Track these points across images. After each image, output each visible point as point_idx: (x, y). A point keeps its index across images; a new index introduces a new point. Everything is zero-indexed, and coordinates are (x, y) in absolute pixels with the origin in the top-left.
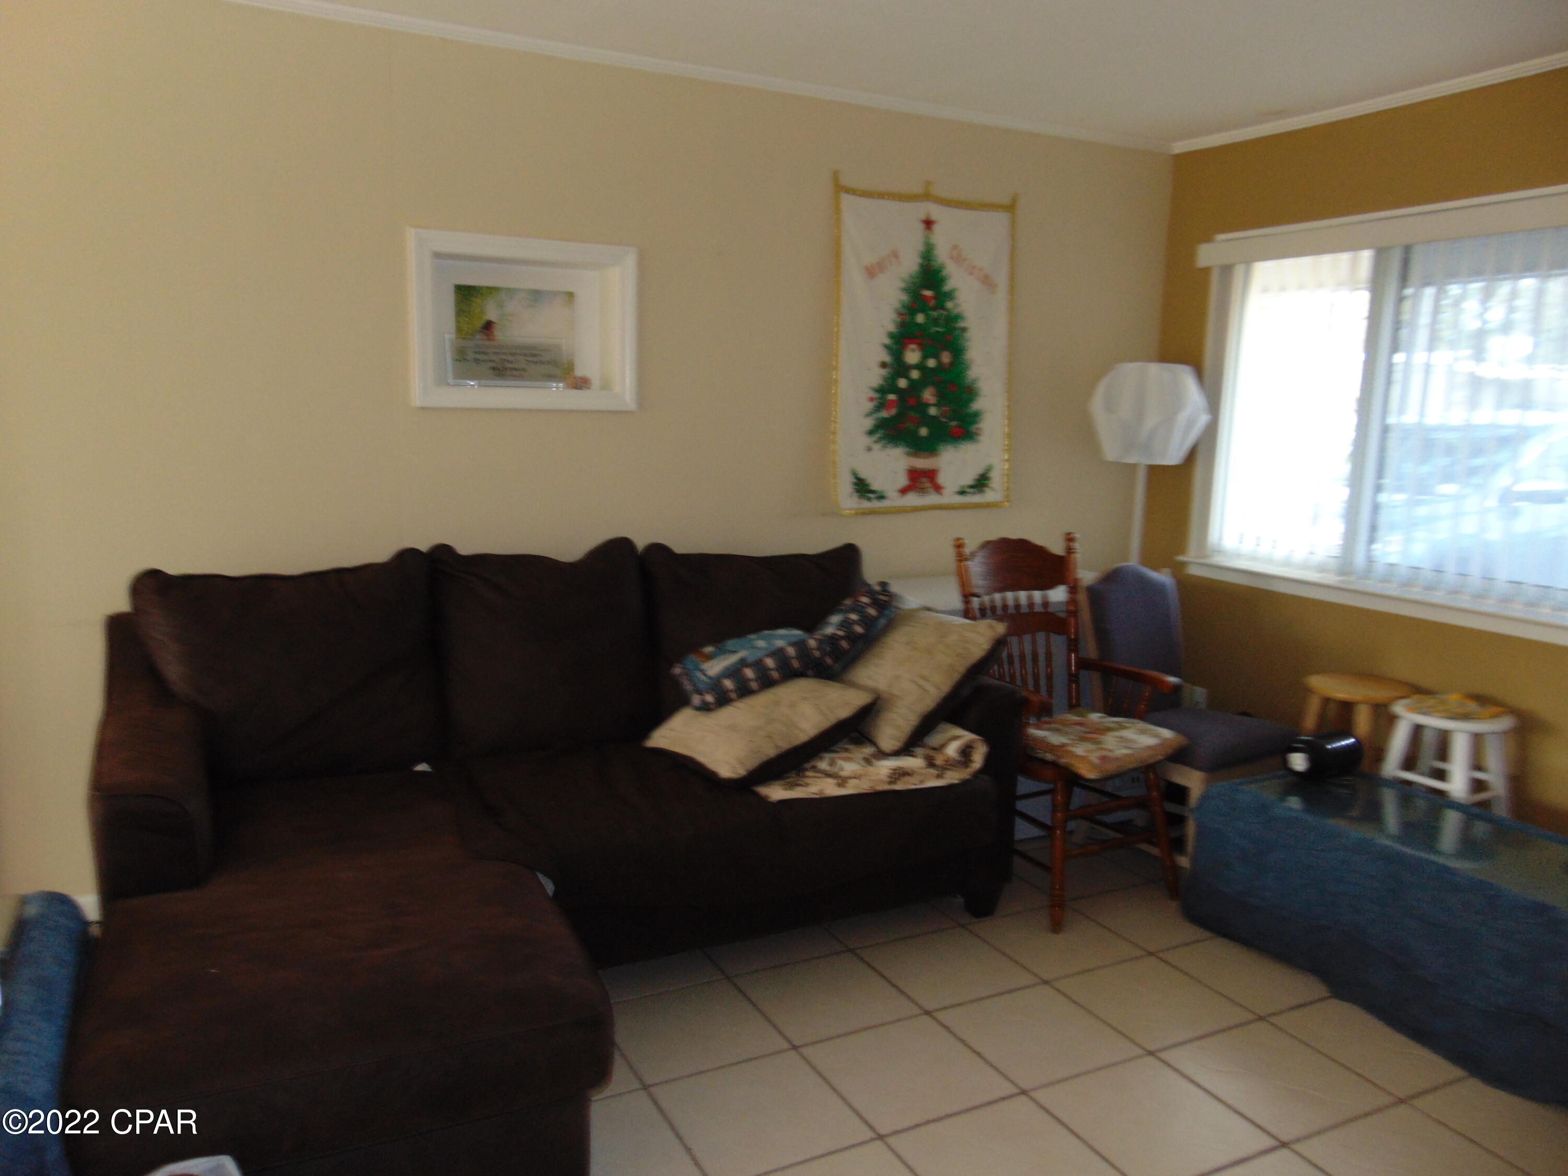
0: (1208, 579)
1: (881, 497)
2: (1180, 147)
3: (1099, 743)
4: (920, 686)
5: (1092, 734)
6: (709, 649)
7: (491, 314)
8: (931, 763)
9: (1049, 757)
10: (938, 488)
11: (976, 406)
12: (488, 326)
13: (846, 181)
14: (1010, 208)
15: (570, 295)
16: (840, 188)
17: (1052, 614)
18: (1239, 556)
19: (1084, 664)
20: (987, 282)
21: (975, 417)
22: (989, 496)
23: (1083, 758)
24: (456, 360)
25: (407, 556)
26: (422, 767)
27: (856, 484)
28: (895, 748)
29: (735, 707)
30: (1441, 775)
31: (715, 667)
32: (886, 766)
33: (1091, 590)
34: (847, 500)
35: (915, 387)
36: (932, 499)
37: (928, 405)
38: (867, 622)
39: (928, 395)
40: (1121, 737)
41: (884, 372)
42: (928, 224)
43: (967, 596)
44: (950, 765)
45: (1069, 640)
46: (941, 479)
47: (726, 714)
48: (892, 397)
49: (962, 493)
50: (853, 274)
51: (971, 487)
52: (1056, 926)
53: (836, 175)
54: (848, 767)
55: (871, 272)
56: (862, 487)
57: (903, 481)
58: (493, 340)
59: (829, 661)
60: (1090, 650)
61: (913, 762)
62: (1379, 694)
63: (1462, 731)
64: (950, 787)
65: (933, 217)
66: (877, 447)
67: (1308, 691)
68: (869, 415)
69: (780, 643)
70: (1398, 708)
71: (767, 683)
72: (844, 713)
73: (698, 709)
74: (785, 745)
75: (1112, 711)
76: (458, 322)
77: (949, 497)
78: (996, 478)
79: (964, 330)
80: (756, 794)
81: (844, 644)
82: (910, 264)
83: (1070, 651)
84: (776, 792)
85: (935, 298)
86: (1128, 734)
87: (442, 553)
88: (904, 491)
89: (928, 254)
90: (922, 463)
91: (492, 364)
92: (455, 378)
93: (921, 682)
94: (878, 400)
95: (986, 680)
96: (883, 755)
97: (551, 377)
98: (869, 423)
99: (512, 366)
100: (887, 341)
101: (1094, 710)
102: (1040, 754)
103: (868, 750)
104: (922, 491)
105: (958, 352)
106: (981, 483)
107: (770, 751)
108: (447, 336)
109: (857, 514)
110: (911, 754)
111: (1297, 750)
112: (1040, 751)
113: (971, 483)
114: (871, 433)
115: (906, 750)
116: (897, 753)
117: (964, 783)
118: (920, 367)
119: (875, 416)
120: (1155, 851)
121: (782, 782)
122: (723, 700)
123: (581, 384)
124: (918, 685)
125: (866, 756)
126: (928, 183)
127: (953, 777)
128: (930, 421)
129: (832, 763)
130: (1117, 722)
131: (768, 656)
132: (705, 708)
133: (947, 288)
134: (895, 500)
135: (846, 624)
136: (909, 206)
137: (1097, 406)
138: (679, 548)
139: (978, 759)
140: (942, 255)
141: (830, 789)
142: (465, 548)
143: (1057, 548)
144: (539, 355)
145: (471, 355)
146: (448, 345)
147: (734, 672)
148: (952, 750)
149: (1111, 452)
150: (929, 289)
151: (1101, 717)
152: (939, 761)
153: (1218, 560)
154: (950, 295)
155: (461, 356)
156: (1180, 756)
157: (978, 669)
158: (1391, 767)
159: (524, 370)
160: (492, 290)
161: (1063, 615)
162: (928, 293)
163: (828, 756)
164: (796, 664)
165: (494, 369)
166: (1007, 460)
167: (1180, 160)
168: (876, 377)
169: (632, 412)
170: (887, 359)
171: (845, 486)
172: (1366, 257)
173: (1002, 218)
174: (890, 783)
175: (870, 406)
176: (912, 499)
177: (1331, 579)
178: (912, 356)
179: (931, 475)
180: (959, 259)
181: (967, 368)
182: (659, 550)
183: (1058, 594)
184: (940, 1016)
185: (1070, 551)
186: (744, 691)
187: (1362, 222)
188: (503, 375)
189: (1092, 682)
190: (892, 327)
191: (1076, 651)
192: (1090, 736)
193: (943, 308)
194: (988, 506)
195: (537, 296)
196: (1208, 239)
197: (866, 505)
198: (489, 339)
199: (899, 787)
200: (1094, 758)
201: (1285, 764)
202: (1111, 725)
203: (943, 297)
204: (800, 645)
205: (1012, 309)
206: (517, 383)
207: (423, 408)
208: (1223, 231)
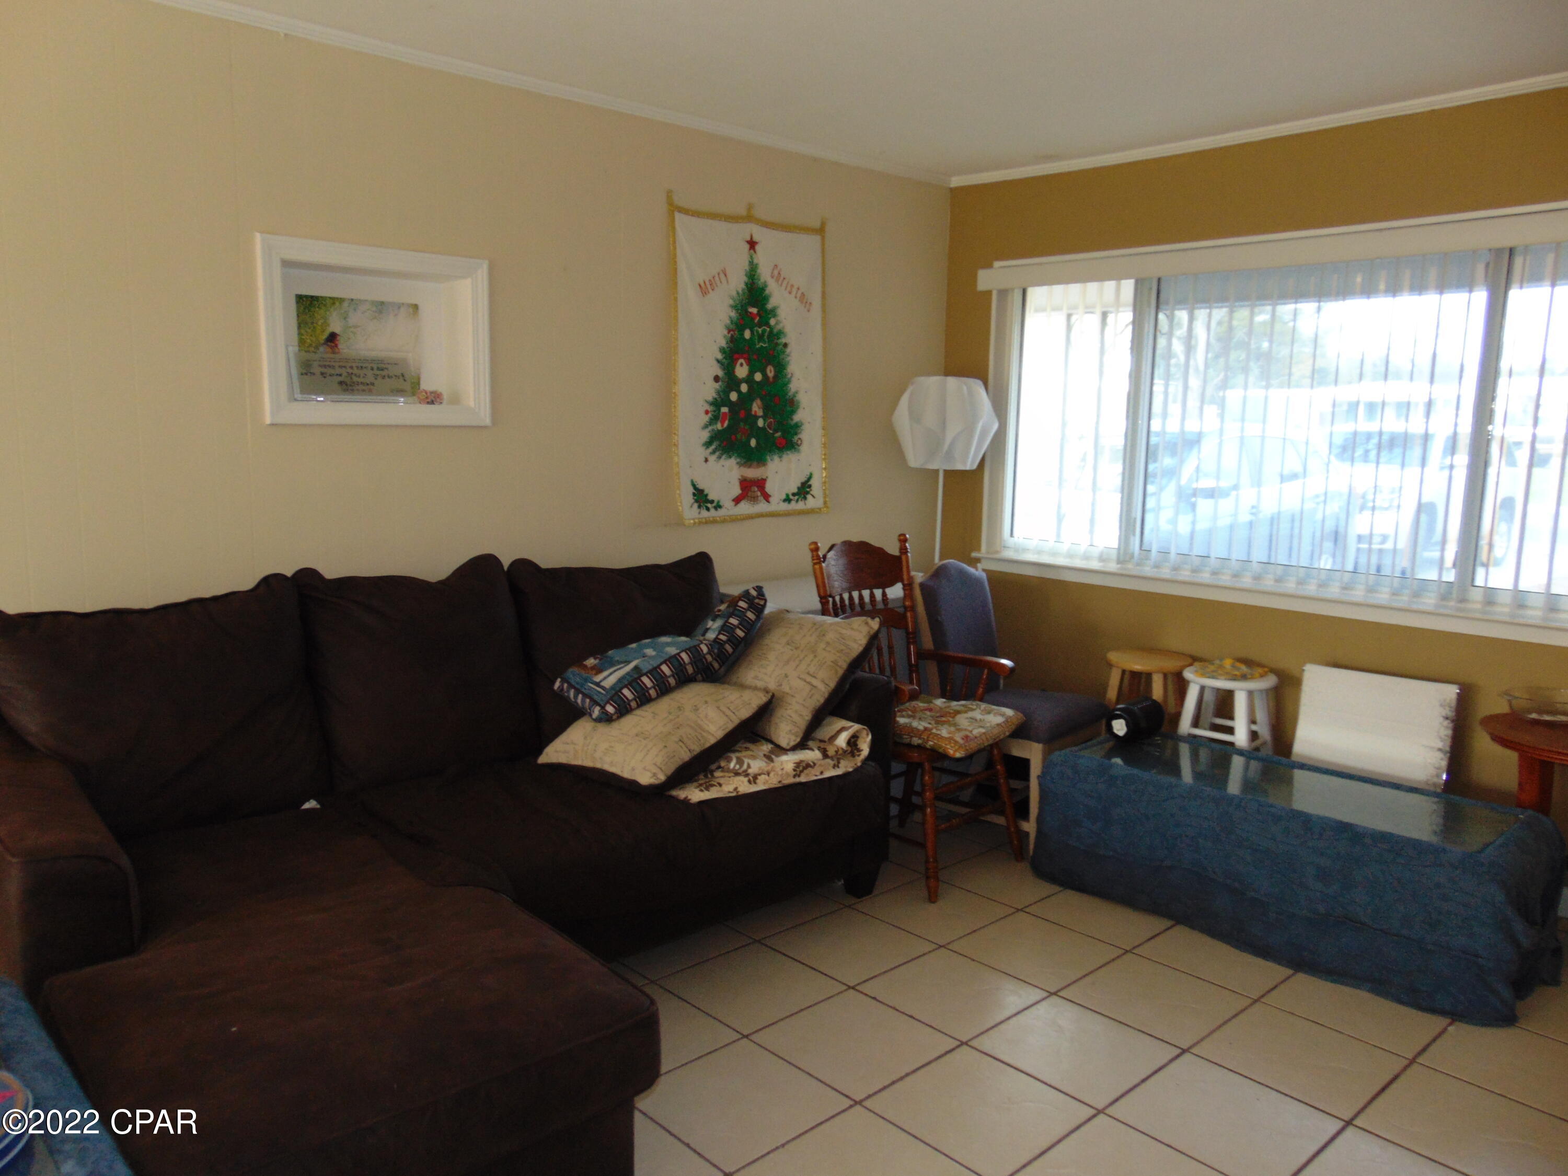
0: (1001, 572)
1: (718, 507)
2: (956, 181)
3: (955, 725)
4: (809, 683)
5: (942, 718)
6: (591, 662)
7: (335, 326)
8: (825, 755)
9: (916, 741)
10: (767, 497)
11: (797, 418)
12: (333, 337)
13: (679, 201)
14: (820, 231)
15: (416, 307)
16: (674, 208)
17: (892, 610)
18: (1025, 550)
19: (922, 655)
20: (803, 299)
21: (797, 427)
22: (811, 503)
23: (950, 739)
24: (302, 374)
25: (271, 582)
26: (311, 804)
27: (694, 495)
28: (792, 744)
29: (636, 715)
30: (1230, 730)
31: (610, 678)
32: (788, 762)
33: (922, 586)
34: (689, 511)
35: (745, 400)
36: (762, 507)
37: (756, 417)
38: (748, 626)
39: (756, 408)
40: (971, 718)
41: (717, 386)
42: (752, 244)
43: (824, 598)
44: (840, 756)
45: (908, 633)
46: (769, 488)
47: (628, 722)
48: (725, 410)
49: (788, 500)
50: (688, 292)
51: (794, 495)
52: (933, 897)
53: (669, 194)
54: (756, 765)
55: (704, 289)
56: (701, 498)
57: (737, 491)
58: (338, 353)
59: (716, 665)
60: (928, 642)
61: (812, 755)
62: (1171, 665)
63: (1241, 690)
64: (846, 775)
65: (756, 239)
66: (712, 458)
67: (1110, 665)
68: (706, 427)
69: (672, 651)
70: (1188, 674)
71: (664, 690)
72: (745, 713)
73: (599, 720)
74: (697, 749)
75: (952, 696)
76: (300, 334)
77: (776, 504)
78: (816, 483)
79: (785, 345)
80: (675, 799)
81: (728, 648)
82: (737, 283)
83: (909, 643)
84: (695, 794)
85: (759, 314)
86: (977, 714)
87: (307, 576)
88: (737, 500)
89: (752, 273)
90: (752, 473)
91: (340, 379)
92: (302, 392)
93: (809, 679)
94: (713, 413)
95: (860, 674)
96: (780, 750)
97: (400, 392)
98: (705, 435)
99: (360, 380)
100: (720, 356)
101: (937, 697)
102: (906, 739)
103: (766, 748)
104: (754, 499)
105: (781, 367)
106: (804, 490)
107: (685, 756)
108: (291, 349)
109: (700, 523)
110: (807, 747)
111: (1118, 717)
112: (906, 737)
113: (796, 490)
114: (708, 444)
115: (802, 745)
116: (794, 749)
117: (857, 770)
118: (749, 380)
119: (710, 428)
120: (1001, 820)
121: (695, 784)
122: (624, 710)
123: (433, 399)
124: (805, 681)
125: (765, 753)
126: (750, 207)
127: (846, 766)
128: (760, 434)
129: (740, 762)
130: (963, 705)
131: (665, 662)
132: (607, 719)
133: (769, 306)
134: (729, 509)
135: (724, 629)
136: (735, 227)
137: (902, 416)
138: (545, 562)
139: (865, 747)
140: (765, 274)
141: (744, 787)
142: (331, 571)
143: (893, 549)
144: (386, 368)
145: (317, 370)
146: (291, 355)
147: (632, 681)
148: (842, 741)
149: (914, 460)
150: (754, 306)
151: (945, 702)
152: (831, 751)
153: (1009, 554)
154: (773, 312)
155: (306, 369)
156: (1021, 732)
157: (856, 664)
158: (1185, 726)
159: (373, 384)
160: (335, 301)
161: (901, 610)
162: (754, 310)
163: (734, 756)
164: (690, 670)
165: (341, 383)
166: (825, 469)
167: (957, 194)
168: (710, 390)
169: (485, 427)
170: (720, 373)
171: (686, 496)
172: (1128, 286)
173: (813, 241)
174: (794, 776)
175: (706, 418)
176: (745, 508)
177: (1112, 567)
178: (741, 371)
179: (760, 484)
180: (779, 277)
181: (789, 382)
182: (523, 566)
183: (896, 592)
184: (865, 988)
185: (904, 550)
186: (644, 699)
187: (1123, 256)
188: (353, 390)
189: (931, 670)
190: (723, 343)
191: (915, 643)
192: (944, 719)
193: (768, 324)
194: (811, 512)
195: (381, 308)
196: (989, 266)
197: (705, 513)
198: (334, 353)
199: (803, 779)
200: (958, 737)
201: (1110, 728)
202: (958, 708)
203: (766, 314)
204: (694, 651)
205: (825, 324)
206: (369, 398)
207: (273, 425)
208: (997, 259)
